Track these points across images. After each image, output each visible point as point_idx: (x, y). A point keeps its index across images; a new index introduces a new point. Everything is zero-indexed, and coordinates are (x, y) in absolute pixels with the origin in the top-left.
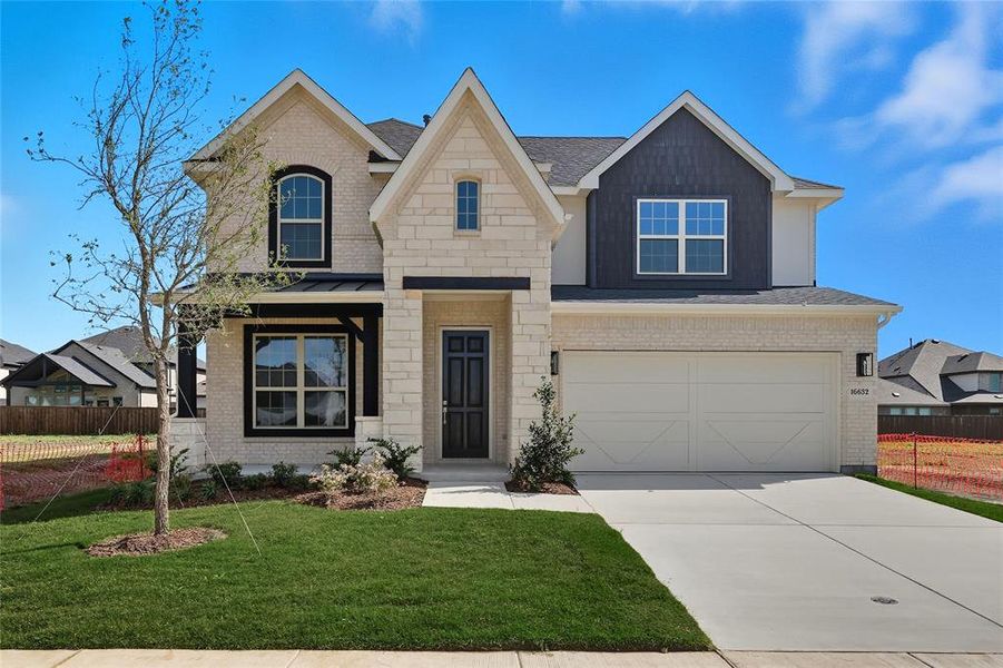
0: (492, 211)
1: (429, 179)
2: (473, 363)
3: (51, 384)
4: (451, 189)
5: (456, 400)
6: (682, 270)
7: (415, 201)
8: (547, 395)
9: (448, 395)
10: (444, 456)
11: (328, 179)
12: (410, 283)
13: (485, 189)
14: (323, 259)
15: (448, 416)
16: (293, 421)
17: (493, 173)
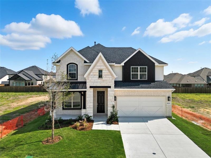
0: (104, 75)
1: (94, 70)
2: (102, 96)
3: (18, 80)
4: (98, 71)
5: (99, 103)
6: (139, 79)
7: (92, 74)
8: (113, 107)
9: (98, 102)
10: (97, 113)
11: (77, 65)
12: (91, 87)
13: (103, 71)
14: (76, 79)
15: (98, 106)
16: (71, 106)
17: (105, 69)
